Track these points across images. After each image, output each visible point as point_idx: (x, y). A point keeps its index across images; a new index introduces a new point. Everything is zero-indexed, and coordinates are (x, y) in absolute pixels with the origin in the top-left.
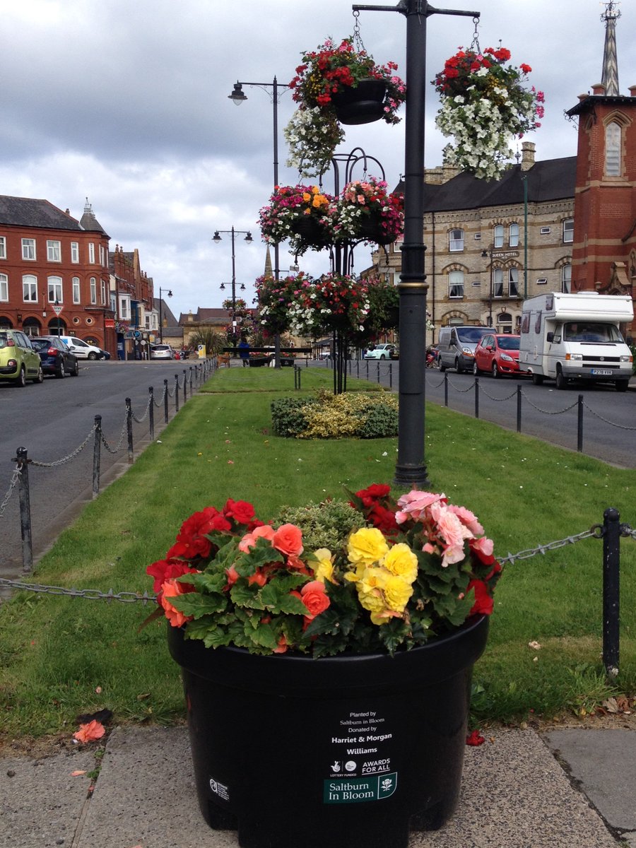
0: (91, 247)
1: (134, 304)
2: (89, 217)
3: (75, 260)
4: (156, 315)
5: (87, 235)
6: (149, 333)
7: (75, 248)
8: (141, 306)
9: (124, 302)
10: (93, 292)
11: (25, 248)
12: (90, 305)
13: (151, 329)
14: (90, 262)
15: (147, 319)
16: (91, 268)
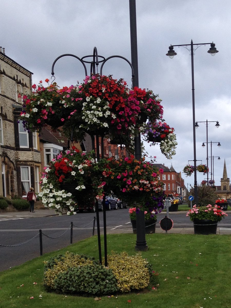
0: (173, 176)
1: (181, 189)
2: (172, 168)
3: (169, 179)
4: (185, 191)
5: (172, 173)
6: (184, 197)
7: (169, 176)
8: (182, 189)
9: (178, 188)
10: (173, 187)
11: (163, 177)
12: (172, 190)
13: (184, 196)
14: (168, 180)
15: (183, 192)
16: (172, 181)
